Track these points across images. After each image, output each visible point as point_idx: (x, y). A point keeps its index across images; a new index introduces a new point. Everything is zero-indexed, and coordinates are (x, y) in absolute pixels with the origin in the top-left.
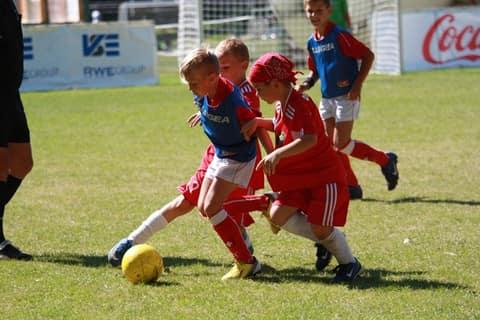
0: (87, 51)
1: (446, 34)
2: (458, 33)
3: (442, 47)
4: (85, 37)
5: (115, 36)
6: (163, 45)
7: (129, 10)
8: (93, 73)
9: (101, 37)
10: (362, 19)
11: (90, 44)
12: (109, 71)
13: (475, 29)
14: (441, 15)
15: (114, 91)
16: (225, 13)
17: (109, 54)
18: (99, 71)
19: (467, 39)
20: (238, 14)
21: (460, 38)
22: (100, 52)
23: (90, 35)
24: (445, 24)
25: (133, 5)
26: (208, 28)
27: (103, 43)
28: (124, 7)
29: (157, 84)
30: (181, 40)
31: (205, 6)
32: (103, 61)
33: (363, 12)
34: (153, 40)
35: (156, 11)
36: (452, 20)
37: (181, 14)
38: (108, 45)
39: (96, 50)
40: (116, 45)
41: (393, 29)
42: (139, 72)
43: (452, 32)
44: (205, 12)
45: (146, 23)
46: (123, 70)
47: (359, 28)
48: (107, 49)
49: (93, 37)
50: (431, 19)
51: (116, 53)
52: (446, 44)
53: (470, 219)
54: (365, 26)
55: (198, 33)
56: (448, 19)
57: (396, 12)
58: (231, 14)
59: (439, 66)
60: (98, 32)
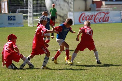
0: (9, 19)
1: (83, 17)
2: (86, 16)
3: (83, 20)
4: (8, 16)
5: (15, 16)
6: (26, 18)
7: (19, 11)
8: (10, 24)
9: (12, 16)
10: (66, 13)
11: (9, 18)
12: (13, 24)
13: (90, 16)
14: (82, 13)
15: (14, 28)
16: (36, 12)
17: (13, 20)
18: (11, 24)
19: (88, 18)
20: (41, 12)
21: (86, 18)
22: (11, 20)
23: (9, 16)
24: (83, 15)
26: (34, 15)
27: (12, 18)
28: (18, 10)
29: (23, 26)
30: (29, 17)
31: (34, 10)
32: (12, 21)
33: (67, 12)
34: (23, 17)
35: (24, 11)
36: (85, 14)
37: (29, 12)
38: (13, 18)
39: (10, 19)
40: (15, 18)
41: (73, 16)
42: (19, 24)
43: (85, 16)
44: (34, 12)
45: (21, 14)
46: (16, 23)
47: (66, 16)
48: (13, 19)
49: (10, 16)
50: (80, 14)
51: (15, 20)
52: (83, 19)
53: (85, 55)
54: (67, 15)
55: (32, 16)
56: (84, 14)
57: (73, 12)
58: (39, 12)
59: (82, 23)
60: (11, 15)
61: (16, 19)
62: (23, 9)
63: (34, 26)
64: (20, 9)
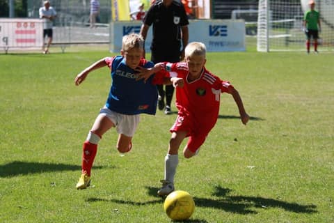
0: (211, 34)
4: (210, 27)
5: (225, 27)
6: (253, 32)
7: (237, 14)
8: (214, 44)
9: (218, 27)
11: (213, 30)
12: (222, 44)
15: (223, 54)
17: (222, 35)
18: (217, 44)
20: (287, 18)
22: (217, 34)
23: (213, 25)
25: (239, 11)
26: (275, 25)
27: (219, 30)
28: (234, 12)
29: (245, 51)
30: (259, 30)
32: (219, 39)
34: (244, 30)
35: (251, 15)
37: (259, 17)
38: (222, 31)
39: (215, 33)
40: (225, 31)
42: (236, 45)
45: (241, 21)
46: (229, 44)
48: (221, 33)
49: (214, 27)
51: (225, 35)
55: (266, 27)
58: (284, 18)
60: (218, 24)
61: (227, 33)
62: (248, 9)
63: (270, 50)
64: (241, 9)
